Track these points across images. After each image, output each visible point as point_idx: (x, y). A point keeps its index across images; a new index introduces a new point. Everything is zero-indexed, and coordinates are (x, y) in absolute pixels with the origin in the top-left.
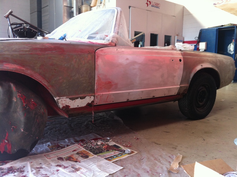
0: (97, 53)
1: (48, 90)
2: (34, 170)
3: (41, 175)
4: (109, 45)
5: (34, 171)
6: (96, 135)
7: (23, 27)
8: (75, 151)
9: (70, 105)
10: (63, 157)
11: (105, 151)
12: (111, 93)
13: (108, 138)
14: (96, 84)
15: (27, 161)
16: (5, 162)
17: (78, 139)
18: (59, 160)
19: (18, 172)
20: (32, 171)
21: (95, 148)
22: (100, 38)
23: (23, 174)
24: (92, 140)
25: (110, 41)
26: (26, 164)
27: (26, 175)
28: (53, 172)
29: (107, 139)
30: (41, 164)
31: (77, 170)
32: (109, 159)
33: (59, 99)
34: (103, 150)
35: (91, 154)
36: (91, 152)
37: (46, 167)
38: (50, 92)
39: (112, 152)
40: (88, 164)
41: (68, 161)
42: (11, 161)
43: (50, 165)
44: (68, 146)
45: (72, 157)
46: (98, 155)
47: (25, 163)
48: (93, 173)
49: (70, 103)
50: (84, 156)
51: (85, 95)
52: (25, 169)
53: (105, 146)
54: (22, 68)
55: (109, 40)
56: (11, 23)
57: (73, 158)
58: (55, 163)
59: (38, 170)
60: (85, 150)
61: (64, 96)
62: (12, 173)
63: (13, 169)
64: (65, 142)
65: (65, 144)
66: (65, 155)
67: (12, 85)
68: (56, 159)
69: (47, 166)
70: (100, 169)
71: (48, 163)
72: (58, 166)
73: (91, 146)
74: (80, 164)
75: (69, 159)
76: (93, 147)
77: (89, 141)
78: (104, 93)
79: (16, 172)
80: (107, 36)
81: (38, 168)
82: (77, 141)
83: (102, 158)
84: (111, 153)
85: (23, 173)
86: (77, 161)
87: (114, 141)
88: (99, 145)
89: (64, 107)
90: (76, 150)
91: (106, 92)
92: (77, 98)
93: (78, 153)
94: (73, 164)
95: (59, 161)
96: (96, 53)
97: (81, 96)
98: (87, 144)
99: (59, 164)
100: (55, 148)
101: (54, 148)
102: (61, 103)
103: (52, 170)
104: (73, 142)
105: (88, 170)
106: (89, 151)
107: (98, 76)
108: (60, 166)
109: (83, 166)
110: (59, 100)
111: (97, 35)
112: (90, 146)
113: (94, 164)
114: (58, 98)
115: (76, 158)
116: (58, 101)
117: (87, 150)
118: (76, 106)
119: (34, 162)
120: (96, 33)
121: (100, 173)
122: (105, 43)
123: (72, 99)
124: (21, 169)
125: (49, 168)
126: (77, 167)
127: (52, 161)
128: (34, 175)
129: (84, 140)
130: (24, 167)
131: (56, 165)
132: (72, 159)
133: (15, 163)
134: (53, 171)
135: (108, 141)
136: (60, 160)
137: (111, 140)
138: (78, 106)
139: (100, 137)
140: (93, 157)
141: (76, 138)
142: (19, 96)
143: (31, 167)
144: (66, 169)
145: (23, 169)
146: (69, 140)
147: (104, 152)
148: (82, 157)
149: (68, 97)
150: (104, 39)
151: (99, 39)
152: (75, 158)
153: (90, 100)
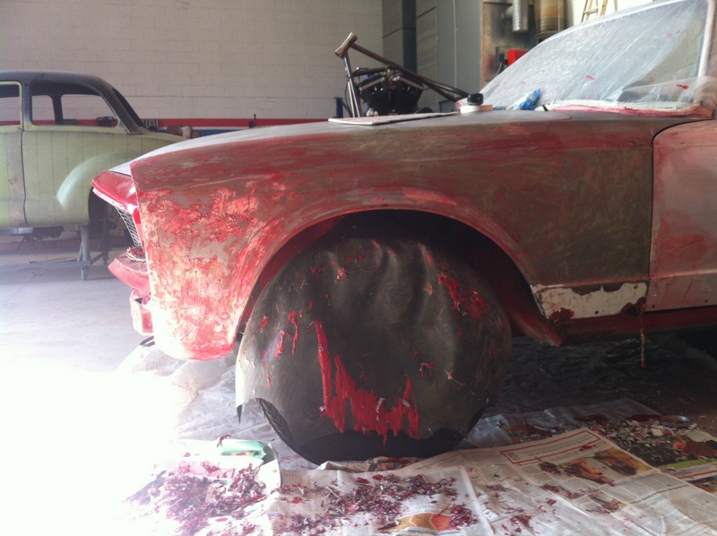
0: (657, 144)
1: (515, 262)
2: (482, 492)
3: (506, 511)
4: (691, 115)
5: (485, 497)
6: (637, 403)
7: (383, 79)
8: (585, 447)
9: (573, 310)
10: (556, 463)
11: (684, 458)
12: (701, 272)
13: (684, 418)
14: (655, 244)
15: (459, 464)
16: (401, 460)
17: (583, 413)
18: (546, 470)
19: (440, 492)
20: (478, 495)
21: (648, 445)
22: (661, 96)
23: (454, 500)
24: (631, 419)
25: (696, 104)
26: (458, 473)
27: (464, 505)
28: (538, 506)
29: (681, 422)
30: (496, 476)
31: (611, 507)
32: (707, 486)
33: (543, 291)
34: (676, 453)
35: (640, 464)
36: (639, 456)
37: (514, 488)
38: (522, 270)
39: (710, 464)
40: (640, 494)
41: (574, 477)
42: (414, 459)
43: (523, 482)
44: (559, 431)
45: (583, 465)
46: (663, 467)
47: (454, 468)
48: (666, 522)
49: (573, 302)
50: (620, 468)
51: (619, 280)
52: (455, 486)
53: (679, 444)
54: (450, 202)
55: (692, 101)
56: (353, 71)
57: (586, 470)
58: (536, 477)
59: (493, 492)
60: (618, 448)
61: (556, 282)
62: (425, 494)
63: (424, 483)
64: (546, 418)
65: (548, 424)
66: (560, 458)
67: (424, 250)
68: (536, 465)
69: (515, 486)
70: (686, 514)
71: (515, 477)
72: (546, 487)
73: (636, 440)
74: (612, 489)
75: (576, 470)
76: (640, 441)
77: (622, 422)
78: (680, 274)
79: (434, 492)
80: (685, 87)
81: (491, 488)
82: (582, 420)
83: (680, 480)
84: (707, 468)
85: (454, 497)
86: (603, 479)
87: (704, 429)
88: (656, 437)
89: (555, 314)
90: (590, 447)
91: (685, 270)
92: (596, 288)
93: (598, 457)
94: (591, 487)
95: (548, 473)
96: (655, 146)
97: (607, 281)
98: (617, 430)
99: (547, 482)
100: (522, 434)
101: (519, 432)
102: (548, 303)
103: (533, 499)
104: (571, 419)
105: (648, 512)
106: (631, 452)
107: (662, 220)
108: (555, 489)
109: (626, 498)
110: (543, 294)
111: (653, 87)
112: (632, 439)
113: (659, 495)
114: (541, 287)
115: (598, 471)
116: (540, 296)
117: (626, 449)
118: (590, 314)
119: (479, 468)
120: (649, 80)
121: (690, 526)
122: (679, 110)
123: (581, 291)
124: (445, 484)
125: (522, 491)
126: (609, 498)
127: (529, 471)
128: (488, 508)
129: (606, 420)
130: (453, 480)
131: (542, 484)
132: (584, 473)
133: (428, 467)
134: (539, 502)
135: (687, 428)
136: (550, 471)
137: (695, 425)
138: (597, 312)
139: (653, 412)
140: (649, 472)
141: (576, 408)
142: (442, 279)
143: (472, 482)
144: (574, 500)
145: (450, 485)
146: (557, 413)
147: (681, 460)
148: (613, 468)
149: (568, 285)
150: (674, 99)
151: (659, 100)
152: (592, 471)
153: (635, 294)
